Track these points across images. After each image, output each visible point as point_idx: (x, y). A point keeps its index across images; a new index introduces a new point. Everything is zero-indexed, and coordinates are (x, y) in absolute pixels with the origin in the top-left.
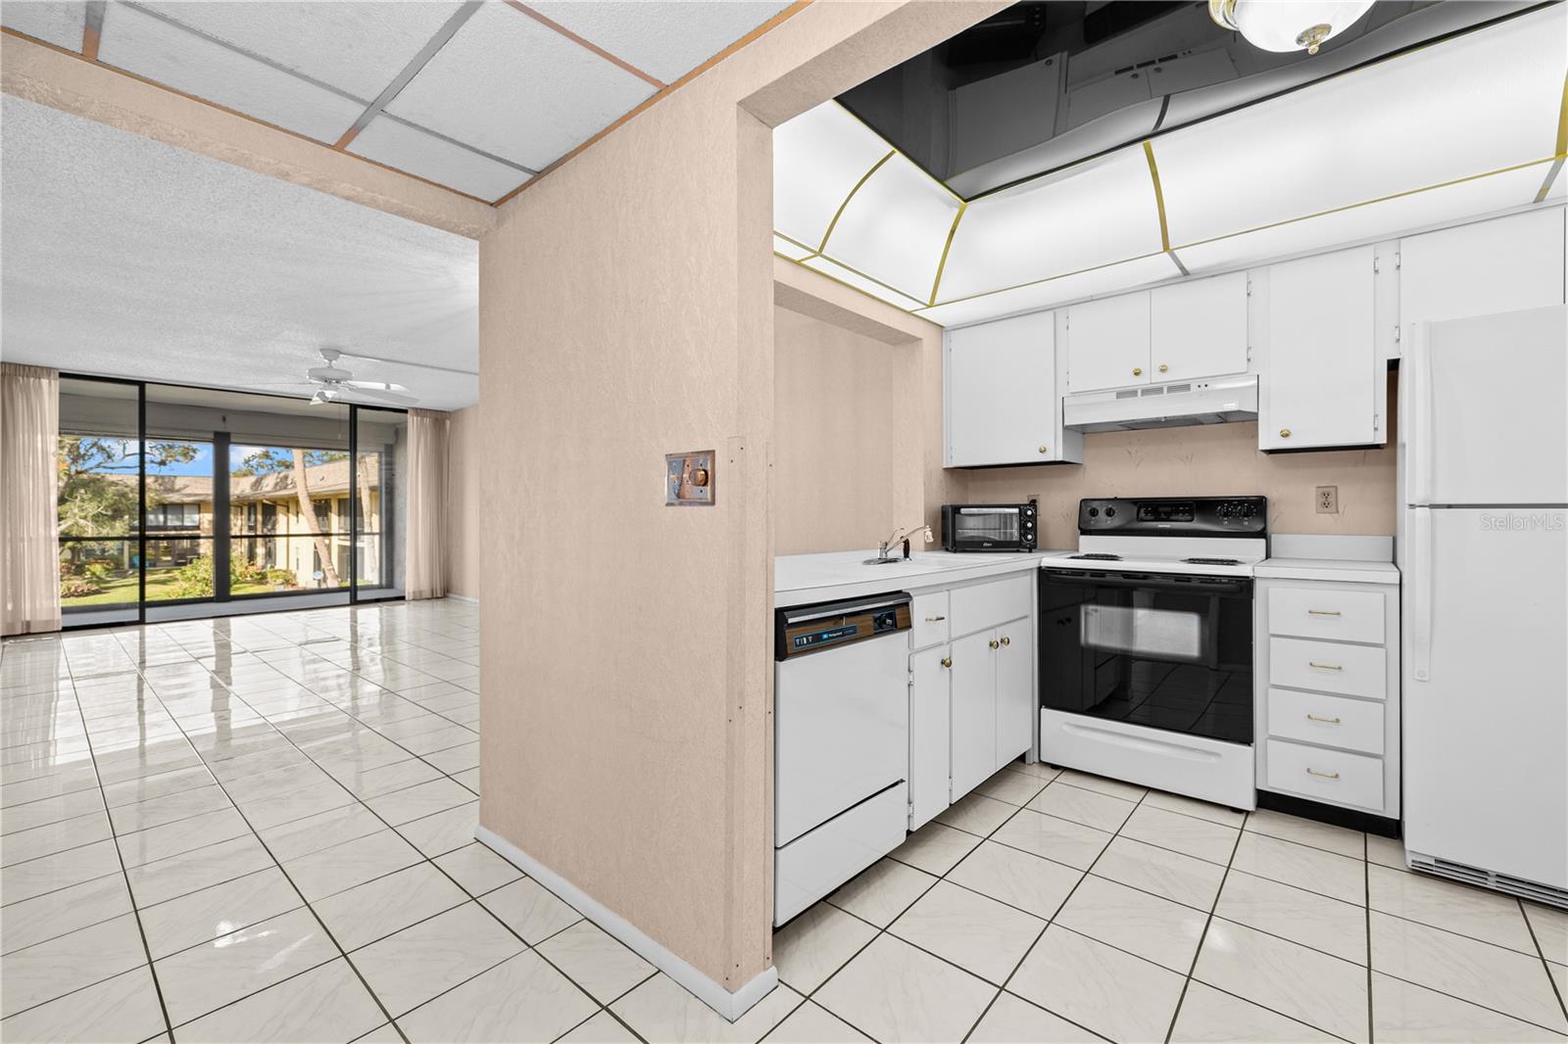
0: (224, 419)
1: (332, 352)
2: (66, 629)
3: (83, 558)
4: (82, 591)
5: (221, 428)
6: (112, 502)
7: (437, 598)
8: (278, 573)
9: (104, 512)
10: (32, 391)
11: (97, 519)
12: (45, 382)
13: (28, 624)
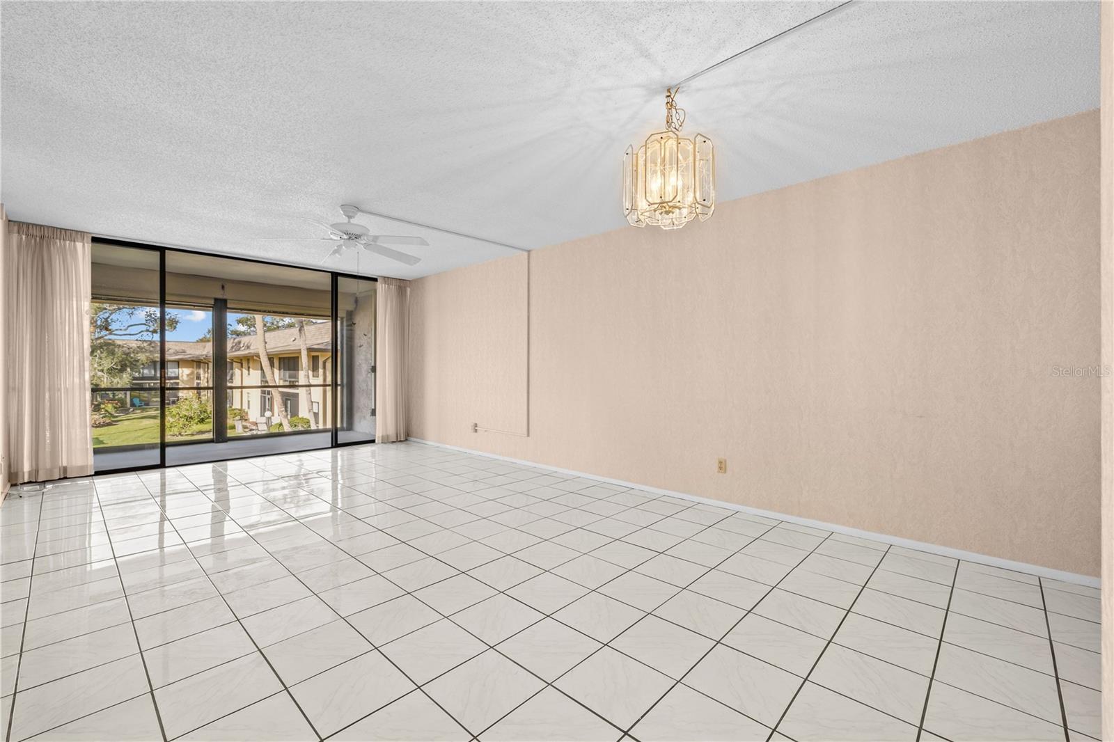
0: (223, 287)
1: (352, 208)
2: (98, 473)
3: (99, 399)
4: (99, 423)
5: (220, 296)
6: (120, 359)
7: (400, 441)
8: (235, 411)
9: (115, 367)
10: (68, 253)
11: (111, 371)
12: (79, 245)
13: (65, 469)
